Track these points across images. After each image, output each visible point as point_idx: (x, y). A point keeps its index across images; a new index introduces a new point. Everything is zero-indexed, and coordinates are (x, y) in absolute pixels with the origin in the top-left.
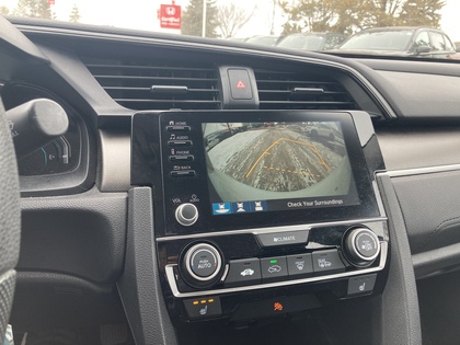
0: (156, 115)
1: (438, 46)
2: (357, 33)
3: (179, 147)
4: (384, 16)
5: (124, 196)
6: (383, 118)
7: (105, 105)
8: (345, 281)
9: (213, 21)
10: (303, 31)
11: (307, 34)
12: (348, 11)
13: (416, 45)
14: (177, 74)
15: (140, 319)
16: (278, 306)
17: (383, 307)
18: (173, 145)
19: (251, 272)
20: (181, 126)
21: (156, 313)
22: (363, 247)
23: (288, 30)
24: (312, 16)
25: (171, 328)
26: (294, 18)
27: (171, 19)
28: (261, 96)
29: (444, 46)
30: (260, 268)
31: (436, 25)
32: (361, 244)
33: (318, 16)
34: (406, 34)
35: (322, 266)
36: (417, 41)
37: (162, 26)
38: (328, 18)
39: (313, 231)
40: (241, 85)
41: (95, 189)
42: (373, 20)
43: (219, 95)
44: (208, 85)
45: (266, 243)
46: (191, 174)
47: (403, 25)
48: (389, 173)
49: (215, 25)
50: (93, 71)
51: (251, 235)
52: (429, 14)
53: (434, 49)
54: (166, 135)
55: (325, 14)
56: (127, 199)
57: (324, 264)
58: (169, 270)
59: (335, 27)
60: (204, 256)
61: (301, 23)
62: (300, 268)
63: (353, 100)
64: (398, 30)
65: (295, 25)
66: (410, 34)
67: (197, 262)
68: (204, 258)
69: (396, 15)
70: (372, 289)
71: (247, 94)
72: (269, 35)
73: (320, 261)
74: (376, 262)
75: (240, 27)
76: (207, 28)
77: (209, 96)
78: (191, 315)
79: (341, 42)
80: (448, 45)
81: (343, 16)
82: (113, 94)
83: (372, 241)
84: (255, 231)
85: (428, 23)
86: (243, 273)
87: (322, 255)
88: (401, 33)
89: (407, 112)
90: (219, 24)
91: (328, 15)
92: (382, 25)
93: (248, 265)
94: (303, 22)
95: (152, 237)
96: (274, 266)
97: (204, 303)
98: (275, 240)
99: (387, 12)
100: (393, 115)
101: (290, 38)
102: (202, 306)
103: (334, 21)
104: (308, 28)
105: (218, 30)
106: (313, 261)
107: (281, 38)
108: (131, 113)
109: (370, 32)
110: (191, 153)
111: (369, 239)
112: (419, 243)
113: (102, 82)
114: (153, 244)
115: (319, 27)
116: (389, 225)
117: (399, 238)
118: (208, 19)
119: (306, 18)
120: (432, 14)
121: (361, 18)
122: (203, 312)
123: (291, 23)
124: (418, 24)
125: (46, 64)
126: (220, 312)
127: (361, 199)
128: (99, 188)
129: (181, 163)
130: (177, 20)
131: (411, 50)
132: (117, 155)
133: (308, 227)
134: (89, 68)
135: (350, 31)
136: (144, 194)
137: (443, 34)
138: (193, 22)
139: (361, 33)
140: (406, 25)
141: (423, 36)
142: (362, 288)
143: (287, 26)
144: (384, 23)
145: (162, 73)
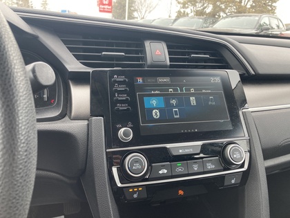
0: (106, 71)
1: (275, 26)
2: (223, 18)
3: (120, 92)
4: (241, 7)
5: (86, 122)
6: (246, 75)
7: (73, 65)
8: (223, 177)
9: (132, 8)
10: (190, 15)
11: (192, 18)
12: (218, 3)
13: (261, 25)
14: (118, 45)
15: (97, 200)
16: (181, 192)
17: (246, 193)
18: (116, 91)
19: (165, 171)
20: (122, 78)
21: (107, 197)
22: (235, 156)
23: (180, 15)
24: (196, 6)
25: (115, 206)
26: (184, 7)
27: (106, 7)
28: (171, 60)
29: (278, 27)
30: (171, 169)
31: (274, 13)
32: (233, 154)
33: (199, 6)
34: (254, 18)
35: (209, 167)
36: (262, 23)
37: (100, 11)
38: (205, 8)
39: (203, 146)
40: (158, 52)
41: (67, 118)
42: (234, 9)
43: (144, 59)
44: (137, 52)
45: (175, 153)
46: (128, 109)
47: (252, 12)
48: (250, 110)
49: (134, 11)
50: (65, 42)
51: (165, 148)
52: (269, 5)
53: (272, 28)
54: (112, 84)
55: (203, 5)
56: (88, 125)
57: (210, 166)
58: (115, 170)
59: (209, 13)
60: (137, 161)
61: (188, 11)
62: (196, 169)
63: (227, 63)
64: (250, 16)
65: (184, 12)
66: (257, 18)
67: (132, 165)
68: (136, 162)
69: (248, 6)
70: (239, 182)
71: (162, 58)
72: (168, 17)
73: (208, 164)
74: (242, 166)
75: (150, 12)
76: (129, 13)
77: (138, 59)
78: (128, 198)
79: (214, 23)
80: (281, 26)
81: (215, 6)
82: (78, 58)
83: (240, 153)
84: (168, 146)
85: (268, 12)
86: (161, 172)
87: (209, 161)
88: (252, 18)
89: (262, 71)
90: (136, 10)
91: (205, 5)
92: (240, 12)
93: (163, 167)
94: (189, 10)
95: (104, 149)
96: (180, 168)
97: (136, 190)
98: (180, 151)
99: (243, 4)
100: (253, 73)
101: (181, 20)
102: (135, 192)
103: (209, 9)
104: (193, 14)
105: (135, 14)
106: (204, 164)
107: (175, 20)
108: (90, 70)
109: (232, 17)
110: (127, 96)
111: (239, 151)
112: (269, 153)
113: (71, 50)
114: (105, 153)
115: (200, 13)
116: (250, 142)
117: (257, 150)
118: (129, 7)
119: (192, 8)
120: (271, 6)
121: (226, 8)
122: (135, 196)
123: (182, 10)
124: (262, 12)
125: (36, 38)
126: (146, 196)
127: (233, 125)
128: (70, 118)
129: (122, 102)
130: (110, 7)
131: (258, 29)
132: (81, 96)
133: (200, 143)
134: (62, 41)
135: (219, 16)
136: (99, 121)
137: (277, 19)
138: (120, 9)
139: (226, 17)
140: (255, 12)
141: (265, 19)
142: (233, 181)
143: (179, 12)
144: (241, 11)
145: (108, 44)
